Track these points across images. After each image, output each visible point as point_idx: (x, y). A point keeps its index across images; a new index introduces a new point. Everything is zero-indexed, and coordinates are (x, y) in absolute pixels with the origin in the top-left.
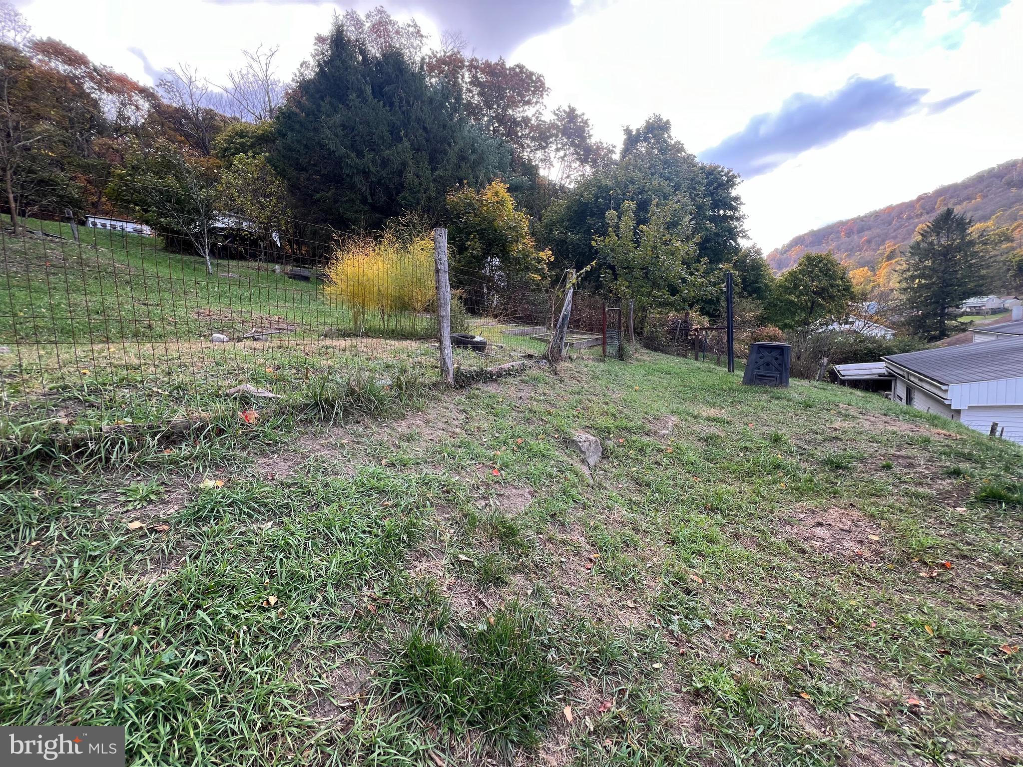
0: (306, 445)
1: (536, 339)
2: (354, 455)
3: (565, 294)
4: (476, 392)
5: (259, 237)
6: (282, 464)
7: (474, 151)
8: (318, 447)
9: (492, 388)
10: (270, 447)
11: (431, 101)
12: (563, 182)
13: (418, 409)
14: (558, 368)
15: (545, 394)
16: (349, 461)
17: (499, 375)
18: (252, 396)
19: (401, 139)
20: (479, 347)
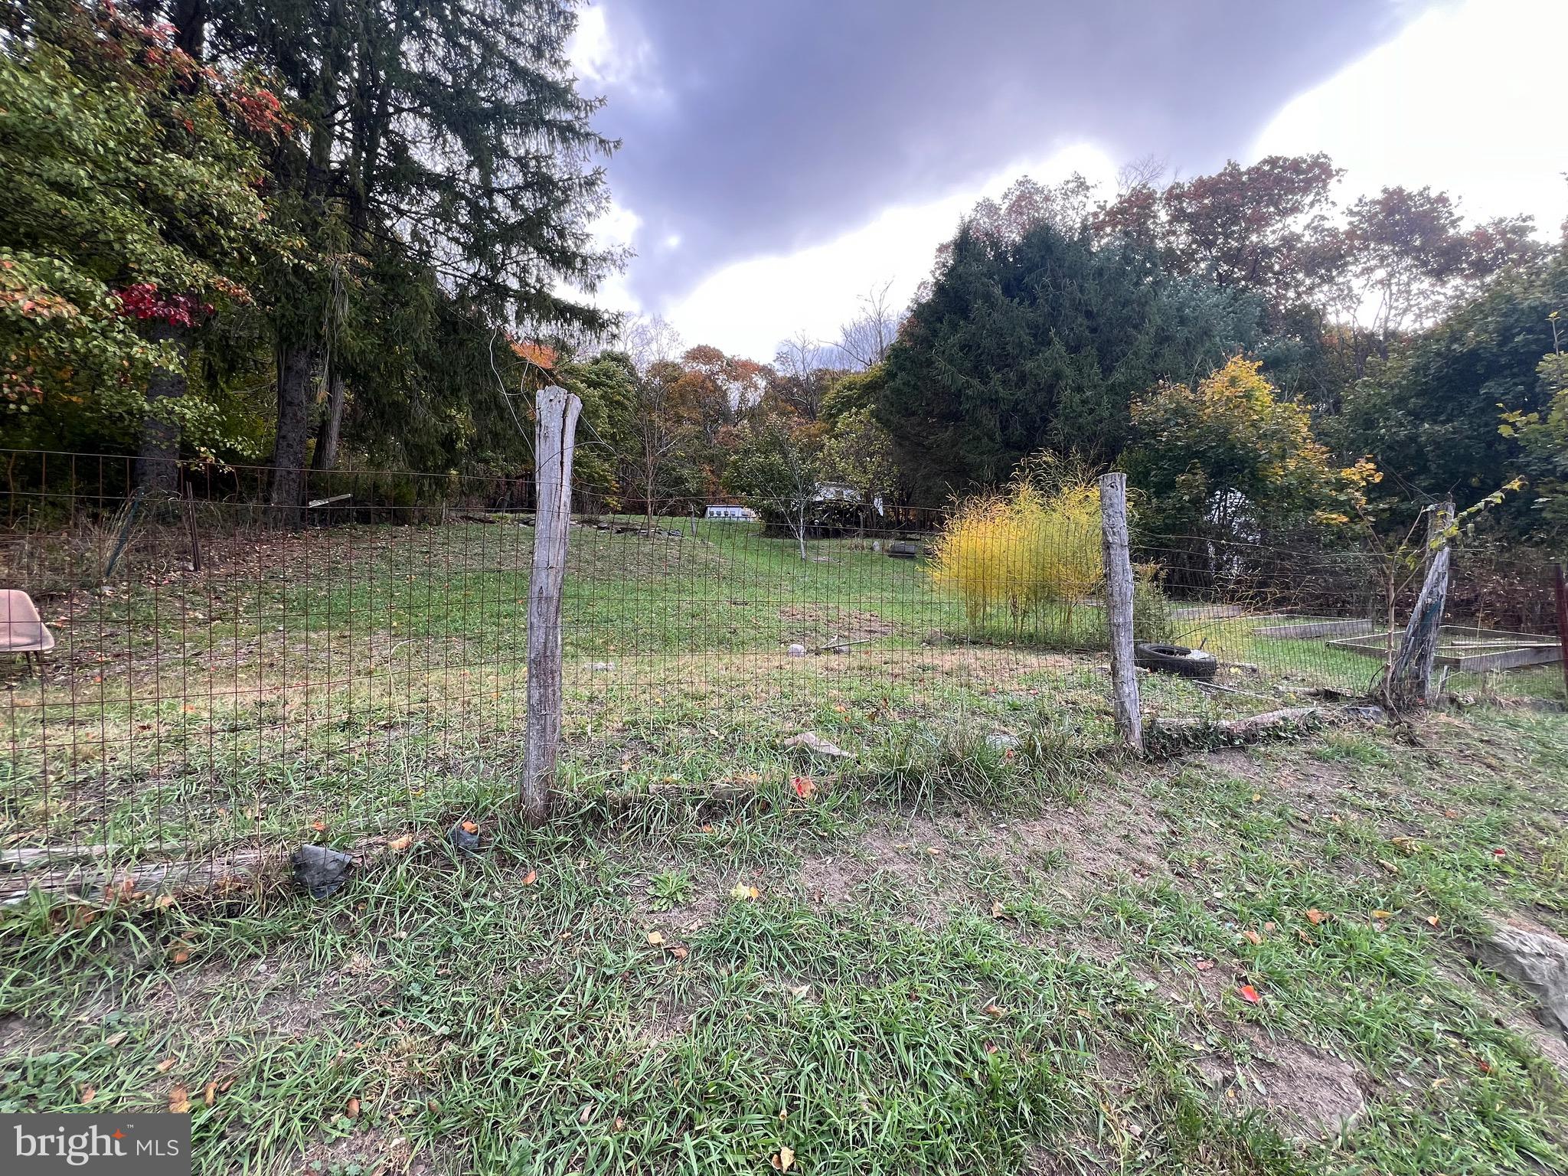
0: (876, 847)
1: (1344, 648)
2: (945, 880)
3: (1424, 563)
4: (1195, 773)
5: (859, 508)
6: (837, 876)
7: (1183, 321)
8: (892, 855)
9: (1232, 768)
10: (823, 843)
11: (1100, 272)
12: (1391, 325)
13: (1069, 803)
14: (1419, 728)
15: (1382, 795)
16: (936, 893)
17: (1251, 737)
18: (812, 751)
19: (1049, 343)
20: (1200, 672)
